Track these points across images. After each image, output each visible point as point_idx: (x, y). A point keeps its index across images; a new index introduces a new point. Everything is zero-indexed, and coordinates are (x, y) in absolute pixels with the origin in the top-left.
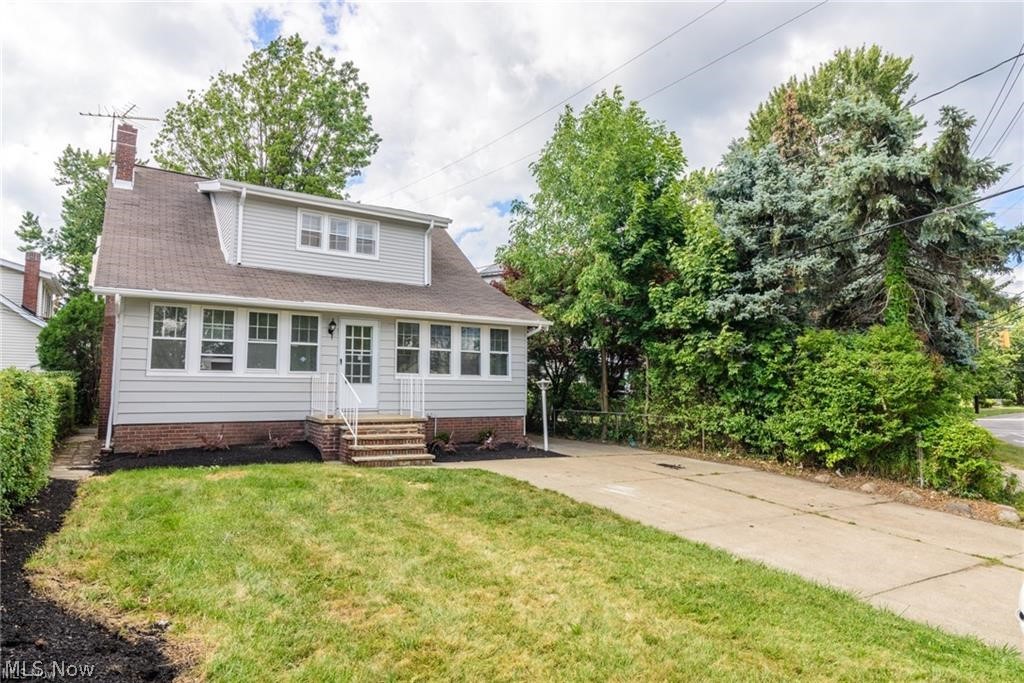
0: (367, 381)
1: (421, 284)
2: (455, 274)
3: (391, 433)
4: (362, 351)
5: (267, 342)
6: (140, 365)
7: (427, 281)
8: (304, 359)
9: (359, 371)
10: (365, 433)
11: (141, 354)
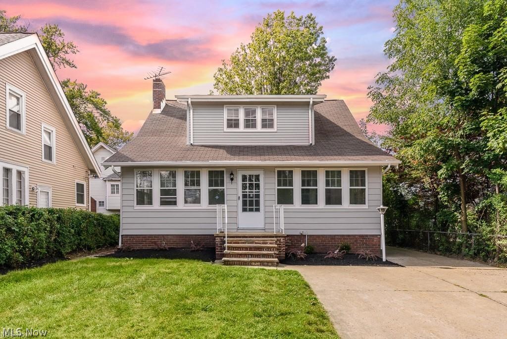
0: (258, 210)
1: (307, 144)
2: (343, 135)
3: (256, 243)
4: (254, 191)
5: (195, 188)
6: (130, 203)
7: (312, 141)
8: (217, 198)
9: (251, 204)
10: (239, 243)
11: (130, 198)
